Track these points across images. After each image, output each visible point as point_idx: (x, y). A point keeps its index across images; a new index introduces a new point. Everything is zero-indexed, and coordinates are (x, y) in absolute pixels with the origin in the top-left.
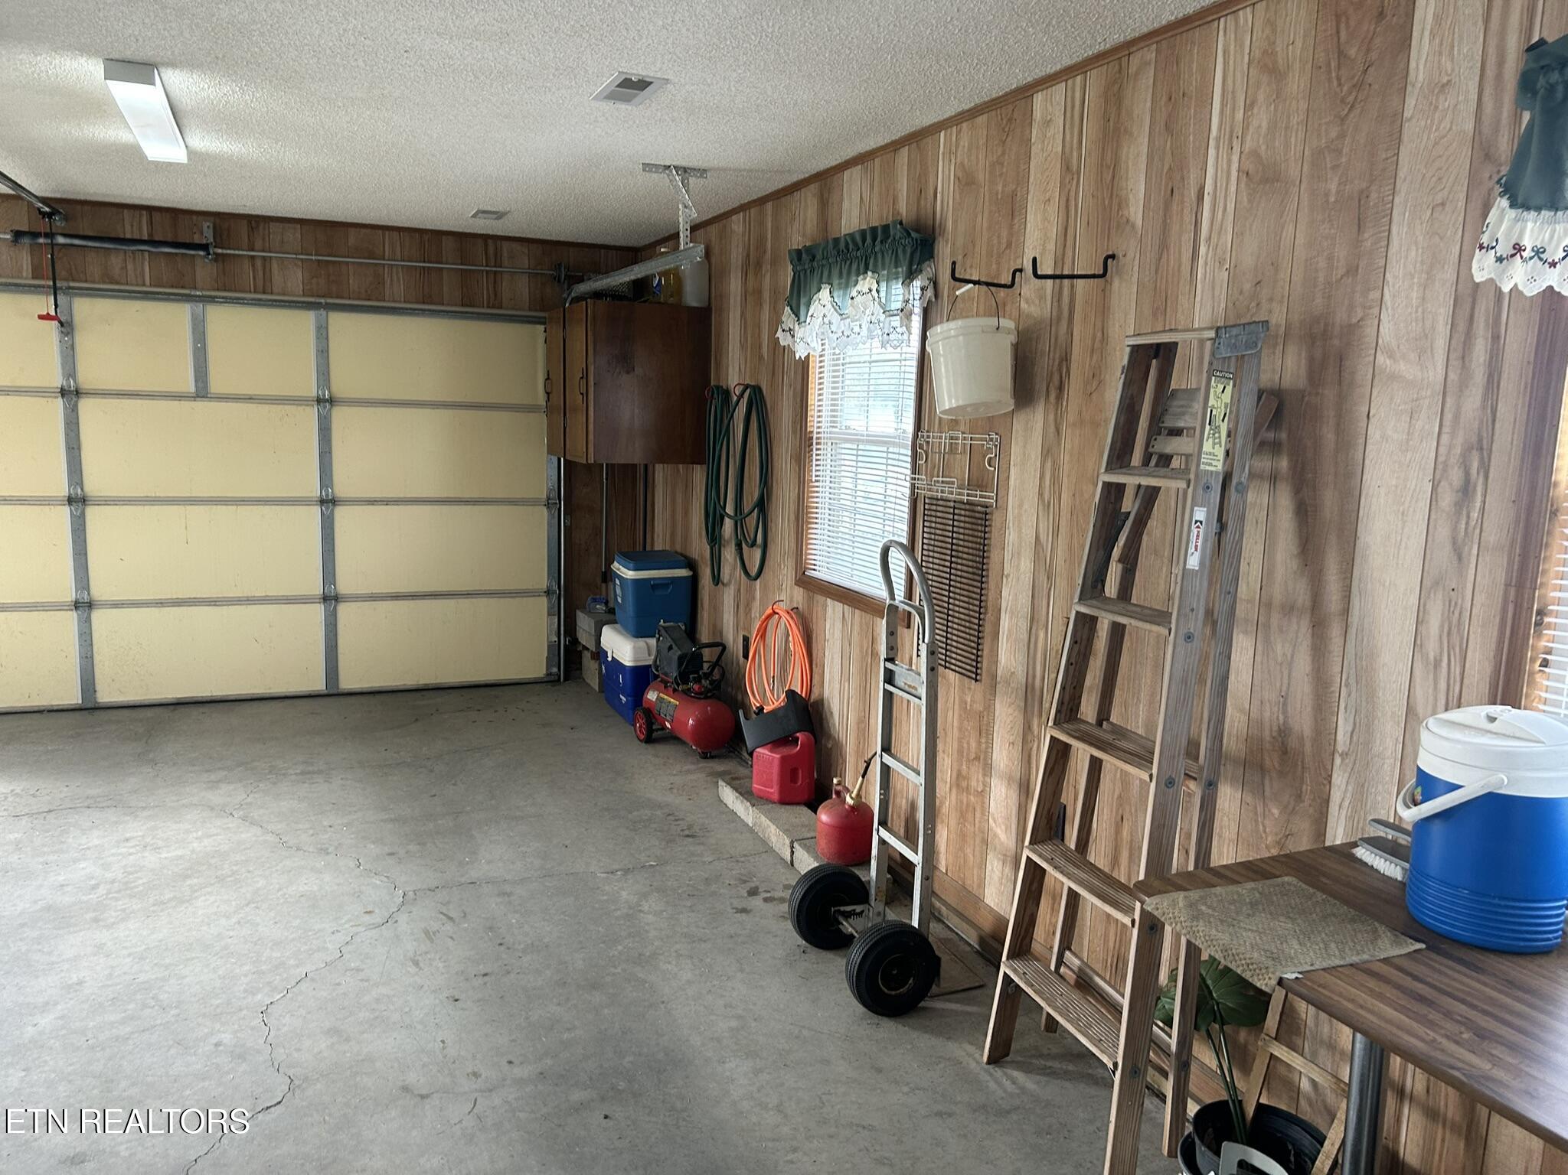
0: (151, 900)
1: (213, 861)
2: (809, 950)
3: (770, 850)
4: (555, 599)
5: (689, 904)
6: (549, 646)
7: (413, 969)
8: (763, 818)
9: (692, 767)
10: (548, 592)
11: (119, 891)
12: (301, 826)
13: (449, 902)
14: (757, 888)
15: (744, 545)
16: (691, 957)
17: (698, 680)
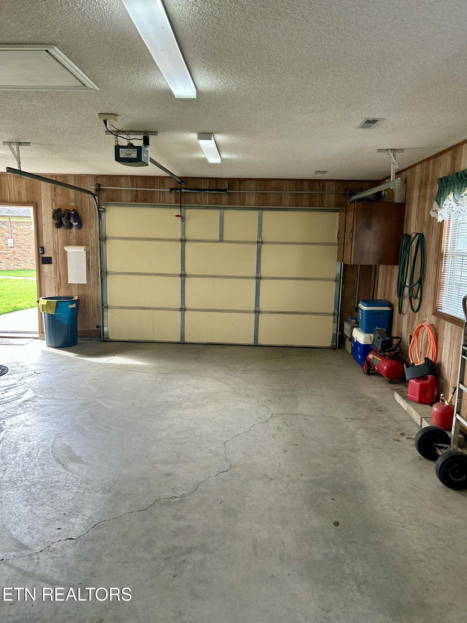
0: (195, 404)
1: (214, 394)
2: (422, 459)
3: (412, 420)
4: (336, 317)
5: (375, 434)
6: (333, 335)
7: (272, 439)
8: (411, 408)
9: (385, 386)
10: (334, 314)
11: (186, 400)
12: (242, 387)
13: (287, 419)
14: (405, 433)
15: (412, 298)
16: (373, 453)
17: (389, 351)
